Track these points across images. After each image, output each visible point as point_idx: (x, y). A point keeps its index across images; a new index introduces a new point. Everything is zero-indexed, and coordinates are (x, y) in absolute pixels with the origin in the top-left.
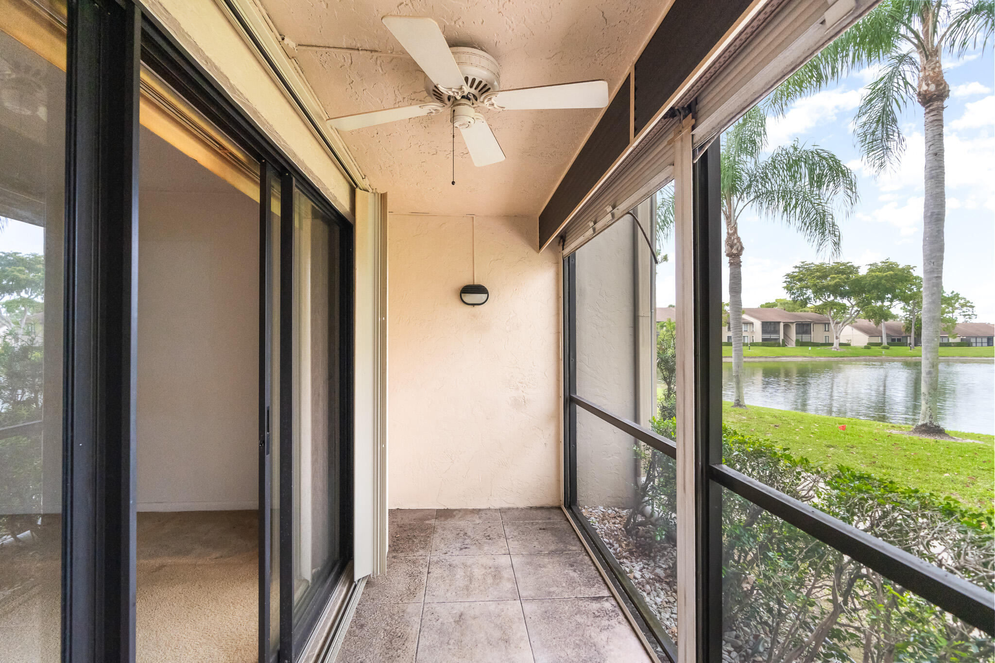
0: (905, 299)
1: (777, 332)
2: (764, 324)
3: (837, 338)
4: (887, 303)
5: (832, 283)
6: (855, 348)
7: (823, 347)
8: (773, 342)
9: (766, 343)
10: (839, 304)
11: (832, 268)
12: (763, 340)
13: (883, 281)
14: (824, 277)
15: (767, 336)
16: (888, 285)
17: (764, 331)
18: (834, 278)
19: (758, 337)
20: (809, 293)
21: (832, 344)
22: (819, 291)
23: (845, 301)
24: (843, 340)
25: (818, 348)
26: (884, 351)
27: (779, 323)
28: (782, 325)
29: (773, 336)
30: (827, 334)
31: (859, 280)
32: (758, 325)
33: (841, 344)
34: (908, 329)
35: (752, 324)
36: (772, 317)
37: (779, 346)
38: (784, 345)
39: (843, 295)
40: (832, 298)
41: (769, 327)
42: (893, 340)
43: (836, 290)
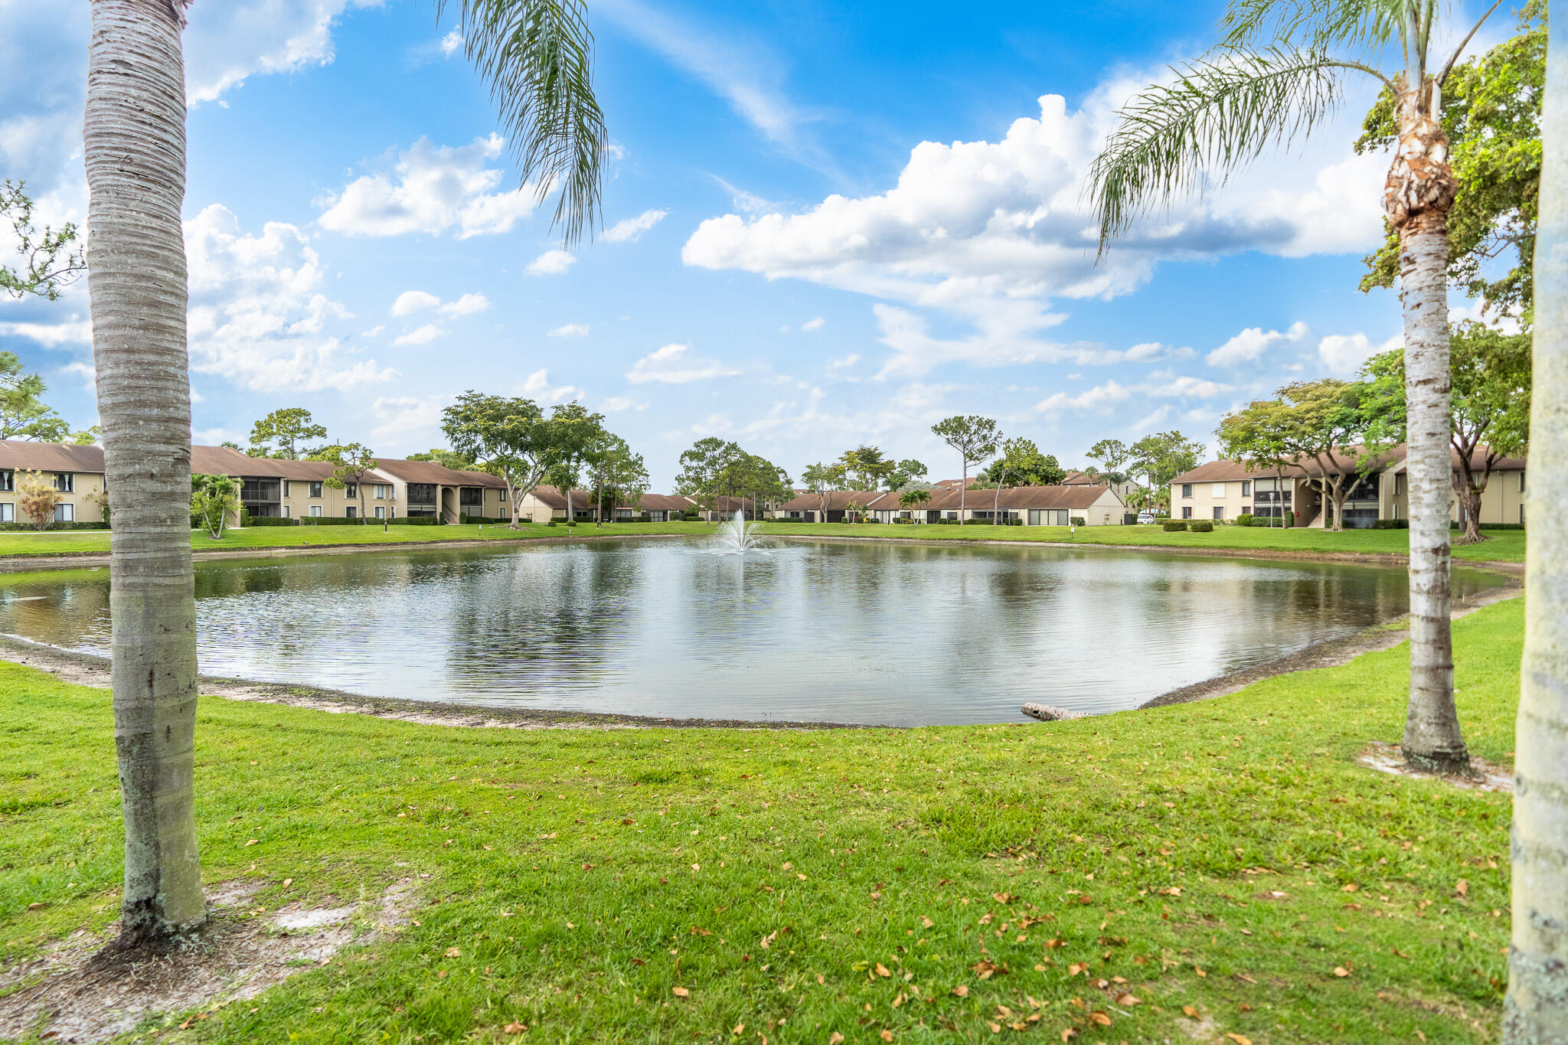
0: (593, 460)
1: (432, 501)
2: (411, 487)
3: (516, 511)
4: (573, 464)
5: (509, 427)
6: (538, 526)
7: (497, 525)
8: (425, 517)
9: (415, 518)
10: (518, 460)
11: (510, 405)
12: (410, 513)
13: (570, 432)
14: (499, 417)
15: (416, 507)
16: (576, 438)
17: (411, 500)
18: (510, 420)
19: (402, 509)
20: (479, 440)
21: (509, 520)
22: (494, 438)
23: (525, 457)
24: (522, 515)
25: (491, 527)
26: (571, 529)
27: (435, 485)
28: (439, 489)
29: (426, 508)
30: (502, 505)
31: (542, 428)
32: (400, 487)
33: (521, 520)
34: (595, 500)
35: (392, 485)
36: (424, 477)
37: (435, 523)
38: (443, 522)
39: (524, 448)
40: (509, 451)
41: (418, 492)
42: (579, 514)
43: (514, 439)
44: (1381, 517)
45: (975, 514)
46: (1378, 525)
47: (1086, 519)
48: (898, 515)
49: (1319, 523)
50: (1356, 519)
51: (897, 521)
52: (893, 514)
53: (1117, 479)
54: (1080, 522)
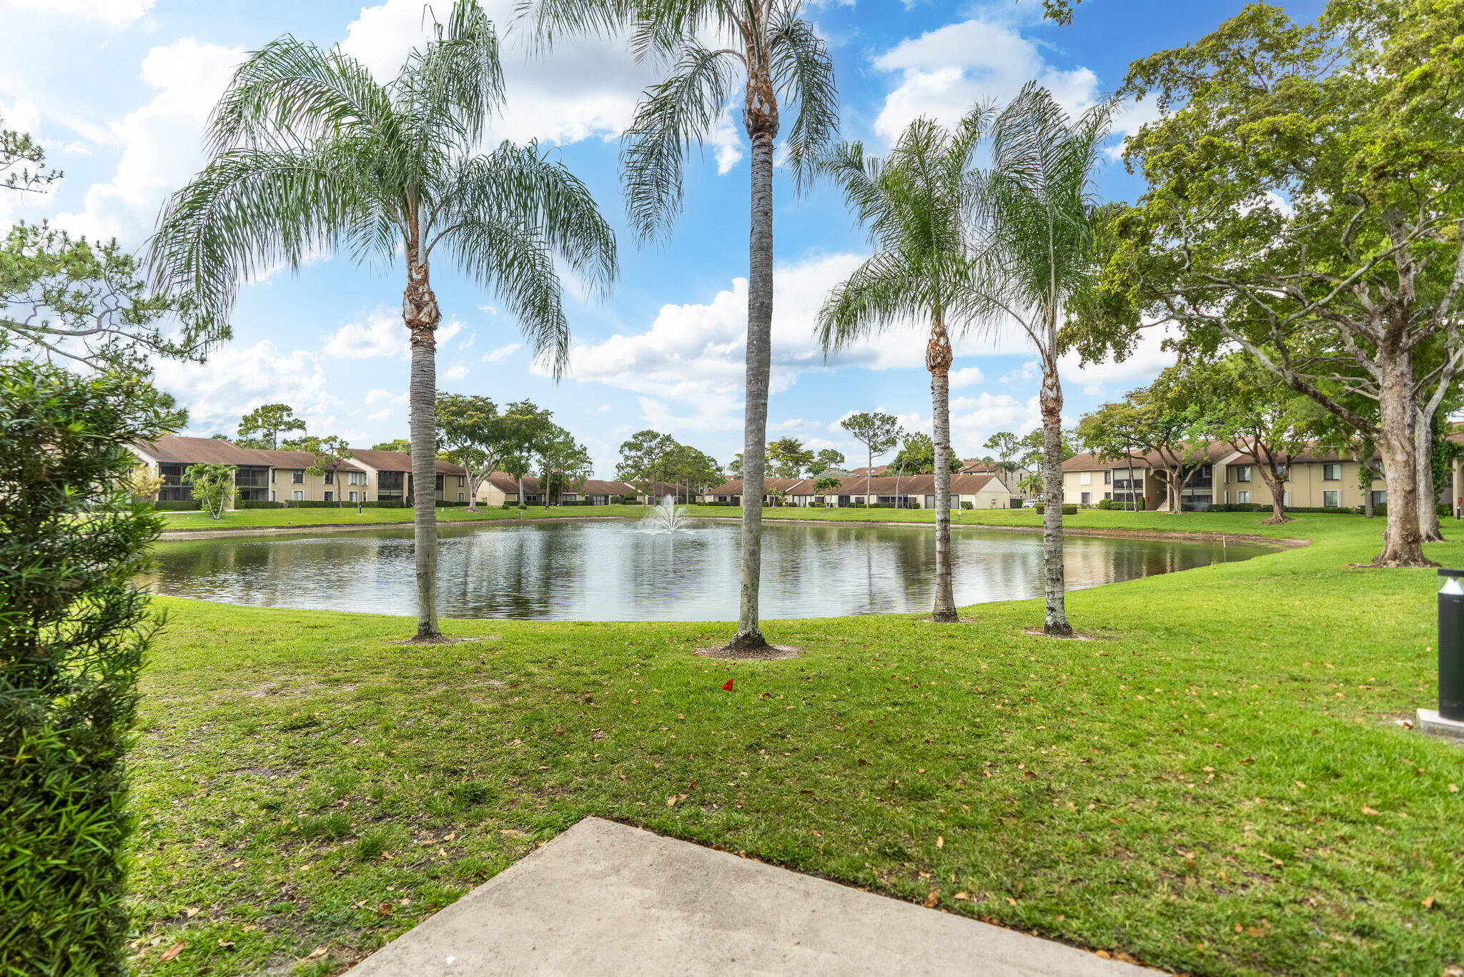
0: (542, 450)
1: (399, 486)
2: (382, 475)
3: (474, 496)
4: (525, 454)
5: (470, 422)
6: (492, 508)
7: (457, 508)
8: (393, 501)
9: (384, 502)
10: (477, 451)
11: (470, 402)
12: (380, 497)
13: (523, 427)
14: (460, 413)
15: (386, 492)
16: (528, 432)
17: (381, 486)
18: (472, 416)
19: (373, 494)
20: (442, 433)
21: (468, 504)
22: (454, 431)
23: (483, 448)
24: (479, 499)
25: (452, 509)
26: (522, 512)
27: (402, 473)
28: (406, 476)
29: (394, 493)
30: (461, 490)
31: (499, 422)
32: (372, 474)
33: (478, 504)
34: (543, 486)
35: (363, 473)
36: (393, 466)
37: (402, 506)
38: (409, 505)
39: (483, 440)
40: (469, 443)
41: (389, 479)
42: (529, 498)
43: (472, 433)
44: (1214, 502)
45: (881, 499)
46: (1211, 509)
47: (974, 503)
48: (813, 500)
49: (1165, 508)
50: (1195, 504)
51: (812, 505)
52: (809, 499)
53: (1011, 468)
54: (968, 506)
